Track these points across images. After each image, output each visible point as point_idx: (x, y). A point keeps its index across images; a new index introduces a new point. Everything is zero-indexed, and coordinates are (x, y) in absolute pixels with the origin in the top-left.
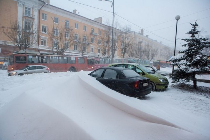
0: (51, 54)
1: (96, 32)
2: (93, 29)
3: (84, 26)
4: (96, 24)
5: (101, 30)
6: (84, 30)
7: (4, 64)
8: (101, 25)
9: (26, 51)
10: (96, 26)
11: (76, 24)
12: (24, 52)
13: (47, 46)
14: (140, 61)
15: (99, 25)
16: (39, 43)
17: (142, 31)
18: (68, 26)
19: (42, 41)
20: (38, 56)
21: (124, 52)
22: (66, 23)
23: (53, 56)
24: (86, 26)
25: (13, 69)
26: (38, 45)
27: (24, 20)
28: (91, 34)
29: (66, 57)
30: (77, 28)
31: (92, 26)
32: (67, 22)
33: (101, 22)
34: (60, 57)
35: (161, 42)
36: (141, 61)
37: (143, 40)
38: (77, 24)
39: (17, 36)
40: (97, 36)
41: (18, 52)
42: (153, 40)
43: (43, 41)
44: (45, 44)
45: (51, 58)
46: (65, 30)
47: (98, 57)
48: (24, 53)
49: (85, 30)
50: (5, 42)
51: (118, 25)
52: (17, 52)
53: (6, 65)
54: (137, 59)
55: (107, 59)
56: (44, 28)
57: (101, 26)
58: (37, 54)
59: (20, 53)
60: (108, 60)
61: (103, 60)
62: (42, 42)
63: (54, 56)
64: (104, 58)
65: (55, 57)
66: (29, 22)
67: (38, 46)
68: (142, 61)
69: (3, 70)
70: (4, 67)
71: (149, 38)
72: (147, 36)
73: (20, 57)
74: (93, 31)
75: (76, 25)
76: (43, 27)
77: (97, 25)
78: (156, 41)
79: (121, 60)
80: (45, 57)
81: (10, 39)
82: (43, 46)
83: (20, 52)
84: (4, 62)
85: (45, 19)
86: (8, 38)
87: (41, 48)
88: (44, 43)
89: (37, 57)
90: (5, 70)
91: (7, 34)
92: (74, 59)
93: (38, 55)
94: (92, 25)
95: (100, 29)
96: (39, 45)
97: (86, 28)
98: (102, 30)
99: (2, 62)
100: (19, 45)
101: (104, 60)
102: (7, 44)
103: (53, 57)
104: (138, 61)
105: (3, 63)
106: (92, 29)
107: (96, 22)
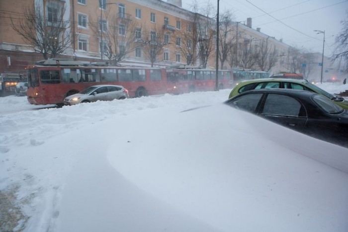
0: (103, 65)
1: (172, 24)
2: (167, 19)
3: (151, 14)
4: (171, 9)
5: (180, 20)
6: (151, 21)
7: (18, 85)
8: (181, 10)
9: (58, 61)
10: (172, 14)
11: (136, 10)
12: (54, 62)
13: (90, 51)
14: (253, 73)
15: (177, 11)
16: (74, 47)
17: (249, 20)
18: (124, 13)
19: (80, 42)
20: (81, 69)
21: (222, 58)
22: (120, 8)
23: (106, 68)
24: (154, 14)
25: (37, 94)
26: (74, 49)
27: (47, 4)
28: (164, 27)
29: (129, 69)
30: (140, 17)
31: (166, 13)
32: (122, 7)
33: (181, 5)
34: (118, 69)
35: (281, 41)
36: (255, 74)
37: (251, 36)
38: (140, 11)
39: (38, 34)
40: (173, 31)
41: (44, 62)
42: (269, 37)
43: (82, 42)
44: (85, 49)
45: (102, 71)
46: (119, 22)
47: (184, 68)
48: (55, 64)
49: (154, 21)
50: (16, 46)
51: (212, 9)
52: (42, 63)
53: (21, 87)
54: (249, 70)
55: (200, 71)
56: (82, 18)
57: (180, 12)
58: (78, 66)
59: (47, 65)
60: (201, 73)
61: (192, 72)
62: (80, 44)
63: (109, 69)
64: (194, 70)
65: (111, 71)
66: (56, 8)
67: (74, 52)
68: (257, 73)
69: (17, 95)
70: (19, 90)
71: (262, 33)
72: (258, 30)
73: (48, 71)
74: (166, 22)
75: (138, 12)
76: (80, 16)
77: (174, 10)
78: (274, 38)
79: (222, 73)
80: (93, 71)
81: (25, 39)
82: (82, 51)
83: (47, 62)
84: (18, 82)
85: (83, 3)
86: (23, 37)
87: (78, 55)
88: (83, 46)
89: (78, 71)
90: (21, 96)
91: (20, 31)
92: (144, 73)
93: (80, 66)
94: (165, 11)
95: (179, 18)
96: (76, 50)
97: (154, 17)
98: (182, 19)
99: (14, 82)
100: (42, 51)
101: (194, 72)
102: (20, 49)
103: (108, 71)
104: (251, 73)
105: (16, 84)
106: (165, 18)
107: (170, 5)
